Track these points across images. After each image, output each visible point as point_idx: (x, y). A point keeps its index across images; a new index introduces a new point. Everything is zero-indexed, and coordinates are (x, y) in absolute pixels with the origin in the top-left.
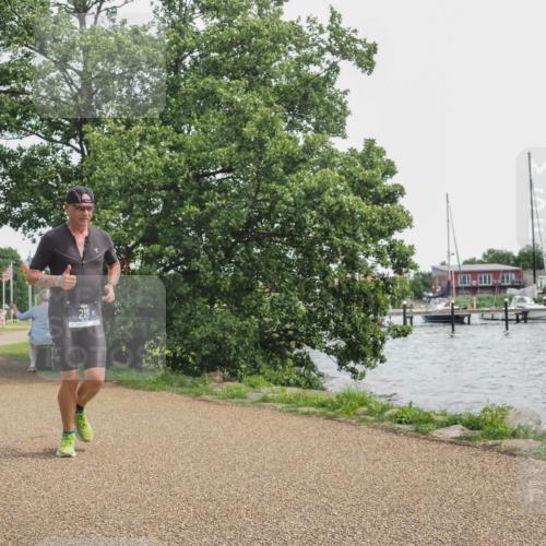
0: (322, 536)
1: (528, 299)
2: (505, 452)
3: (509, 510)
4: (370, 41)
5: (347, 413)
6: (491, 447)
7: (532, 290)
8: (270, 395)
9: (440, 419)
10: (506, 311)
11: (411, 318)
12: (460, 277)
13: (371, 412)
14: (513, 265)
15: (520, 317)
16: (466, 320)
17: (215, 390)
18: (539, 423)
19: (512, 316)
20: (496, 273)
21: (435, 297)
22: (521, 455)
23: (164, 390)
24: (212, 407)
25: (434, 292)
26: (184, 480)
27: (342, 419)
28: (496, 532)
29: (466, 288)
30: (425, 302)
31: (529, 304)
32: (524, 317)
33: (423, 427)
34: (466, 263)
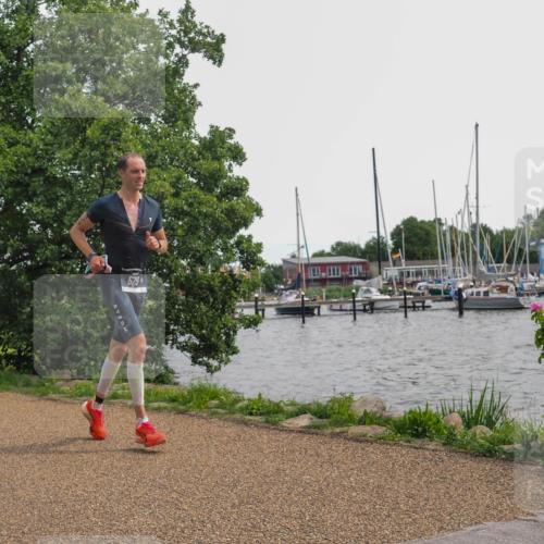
0: (171, 532)
1: (374, 290)
2: (352, 438)
3: (354, 494)
4: (217, 33)
5: (199, 407)
6: (338, 435)
7: (378, 281)
8: (120, 392)
9: (290, 408)
10: (354, 302)
11: (263, 310)
12: (311, 270)
13: (222, 405)
14: (360, 257)
15: (367, 307)
16: (316, 312)
17: (62, 388)
18: (384, 409)
19: (359, 306)
20: (344, 265)
21: (286, 290)
22: (367, 441)
23: (8, 390)
24: (59, 407)
25: (285, 284)
26: (28, 482)
27: (194, 413)
28: (342, 517)
29: (315, 280)
30: (277, 294)
31: (376, 295)
32: (371, 307)
33: (273, 418)
34: (315, 255)
